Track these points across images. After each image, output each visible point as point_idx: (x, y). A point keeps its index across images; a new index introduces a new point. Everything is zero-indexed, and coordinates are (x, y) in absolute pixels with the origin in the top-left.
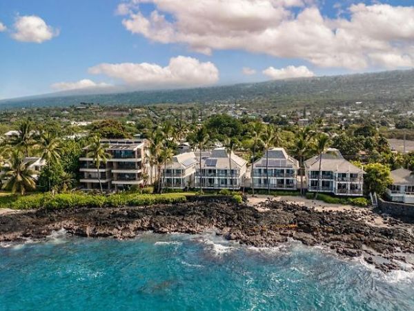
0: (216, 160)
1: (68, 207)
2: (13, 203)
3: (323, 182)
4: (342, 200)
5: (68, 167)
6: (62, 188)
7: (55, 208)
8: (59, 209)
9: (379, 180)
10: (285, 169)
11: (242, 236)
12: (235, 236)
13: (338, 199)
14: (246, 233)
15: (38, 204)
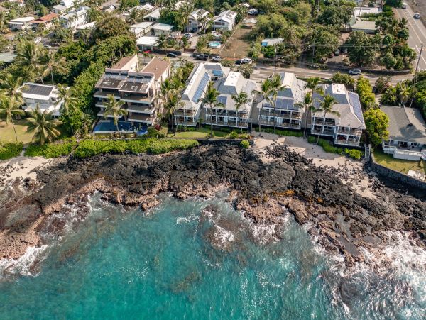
0: (226, 98)
1: (93, 155)
2: (45, 152)
3: (325, 127)
4: (339, 150)
5: (85, 107)
6: (84, 131)
7: (82, 158)
8: (87, 157)
9: (376, 134)
10: (291, 111)
11: (246, 207)
12: (241, 207)
13: (335, 148)
14: (250, 203)
15: (67, 152)
